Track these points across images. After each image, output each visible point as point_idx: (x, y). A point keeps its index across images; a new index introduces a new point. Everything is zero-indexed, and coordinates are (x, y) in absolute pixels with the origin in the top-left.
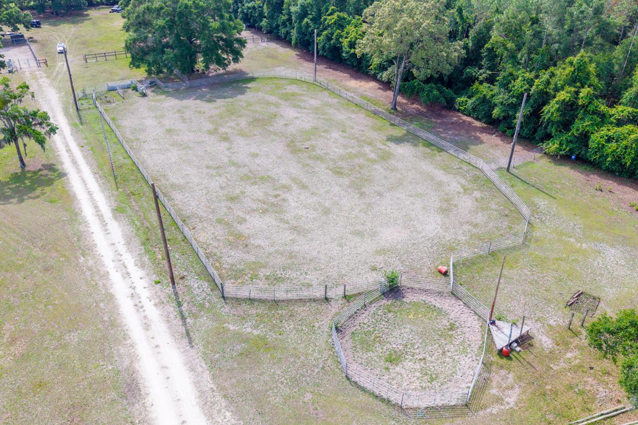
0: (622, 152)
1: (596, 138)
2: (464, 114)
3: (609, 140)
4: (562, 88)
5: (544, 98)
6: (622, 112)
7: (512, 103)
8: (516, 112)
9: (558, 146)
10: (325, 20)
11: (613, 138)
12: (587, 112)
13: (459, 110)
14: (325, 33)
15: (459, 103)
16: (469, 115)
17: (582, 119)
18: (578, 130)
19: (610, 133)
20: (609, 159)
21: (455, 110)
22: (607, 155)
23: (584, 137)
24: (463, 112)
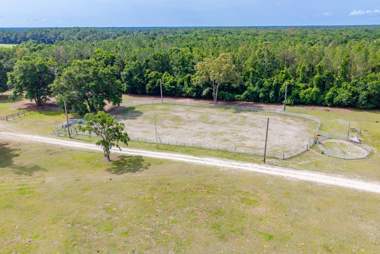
0: (311, 96)
1: (302, 94)
3: (305, 94)
4: (284, 81)
5: (278, 86)
6: (302, 85)
7: (266, 90)
8: (269, 94)
9: (290, 100)
10: (147, 76)
11: (306, 93)
12: (295, 87)
13: (237, 100)
14: (150, 82)
15: (237, 97)
16: (243, 101)
17: (294, 90)
18: (295, 93)
19: (304, 92)
20: (309, 100)
21: (236, 100)
22: (307, 99)
23: (297, 96)
24: (240, 100)
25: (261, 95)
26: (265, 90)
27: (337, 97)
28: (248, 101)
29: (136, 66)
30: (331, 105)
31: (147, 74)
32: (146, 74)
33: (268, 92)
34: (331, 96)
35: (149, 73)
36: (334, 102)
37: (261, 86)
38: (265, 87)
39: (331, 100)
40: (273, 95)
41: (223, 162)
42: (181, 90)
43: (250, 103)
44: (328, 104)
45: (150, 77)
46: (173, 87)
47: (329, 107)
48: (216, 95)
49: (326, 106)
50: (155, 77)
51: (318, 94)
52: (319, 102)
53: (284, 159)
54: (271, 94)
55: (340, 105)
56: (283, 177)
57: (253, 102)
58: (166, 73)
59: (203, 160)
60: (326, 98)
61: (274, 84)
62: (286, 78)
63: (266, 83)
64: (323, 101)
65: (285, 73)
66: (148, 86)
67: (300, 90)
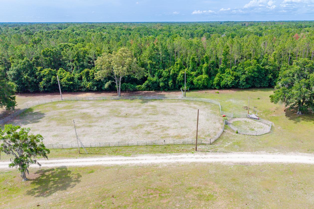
0: (203, 82)
1: (195, 80)
2: (142, 91)
3: (198, 80)
4: (179, 71)
5: (175, 75)
8: (168, 82)
9: (186, 87)
10: (40, 73)
12: (189, 75)
13: (139, 90)
14: (44, 79)
15: (138, 88)
16: (145, 90)
17: (189, 77)
18: (189, 81)
20: (201, 85)
21: (137, 90)
23: (192, 83)
24: (141, 90)
25: (161, 84)
26: (164, 79)
27: (223, 81)
28: (149, 90)
29: (25, 64)
30: (219, 88)
31: (39, 72)
32: (37, 71)
33: (167, 81)
34: (218, 81)
35: (41, 70)
36: (221, 85)
37: (160, 76)
38: (164, 77)
39: (218, 84)
40: (172, 83)
41: (158, 157)
42: (80, 85)
43: (152, 92)
44: (217, 88)
45: (43, 75)
46: (71, 83)
47: (217, 89)
48: (120, 87)
49: (215, 89)
50: (48, 74)
51: (208, 80)
52: (209, 86)
53: (211, 144)
54: (170, 82)
55: (226, 87)
56: (220, 162)
57: (154, 90)
58: (61, 69)
59: (137, 159)
60: (215, 83)
61: (171, 73)
62: (181, 68)
63: (164, 73)
64: (212, 85)
65: (179, 64)
66: (42, 84)
67: (193, 78)
